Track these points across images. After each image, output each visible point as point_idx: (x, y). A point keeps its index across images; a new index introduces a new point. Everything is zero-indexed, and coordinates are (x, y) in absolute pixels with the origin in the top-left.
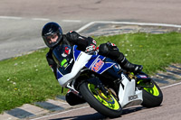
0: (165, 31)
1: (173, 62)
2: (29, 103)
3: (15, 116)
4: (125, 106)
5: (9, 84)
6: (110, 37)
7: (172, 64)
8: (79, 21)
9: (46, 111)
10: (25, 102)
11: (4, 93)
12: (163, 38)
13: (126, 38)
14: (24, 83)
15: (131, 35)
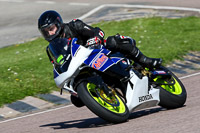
0: (183, 15)
1: (192, 49)
2: (32, 95)
3: (17, 110)
5: (10, 74)
6: (122, 22)
7: (190, 52)
8: (87, 4)
9: (51, 104)
10: (27, 95)
11: (4, 84)
12: (180, 24)
13: (140, 23)
14: (27, 74)
15: (145, 20)
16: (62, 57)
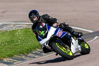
4: (74, 54)
16: (43, 32)
